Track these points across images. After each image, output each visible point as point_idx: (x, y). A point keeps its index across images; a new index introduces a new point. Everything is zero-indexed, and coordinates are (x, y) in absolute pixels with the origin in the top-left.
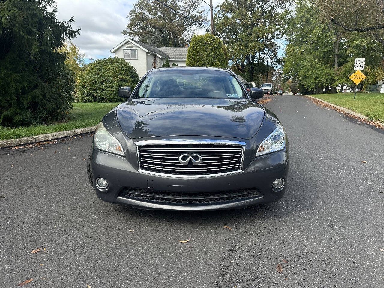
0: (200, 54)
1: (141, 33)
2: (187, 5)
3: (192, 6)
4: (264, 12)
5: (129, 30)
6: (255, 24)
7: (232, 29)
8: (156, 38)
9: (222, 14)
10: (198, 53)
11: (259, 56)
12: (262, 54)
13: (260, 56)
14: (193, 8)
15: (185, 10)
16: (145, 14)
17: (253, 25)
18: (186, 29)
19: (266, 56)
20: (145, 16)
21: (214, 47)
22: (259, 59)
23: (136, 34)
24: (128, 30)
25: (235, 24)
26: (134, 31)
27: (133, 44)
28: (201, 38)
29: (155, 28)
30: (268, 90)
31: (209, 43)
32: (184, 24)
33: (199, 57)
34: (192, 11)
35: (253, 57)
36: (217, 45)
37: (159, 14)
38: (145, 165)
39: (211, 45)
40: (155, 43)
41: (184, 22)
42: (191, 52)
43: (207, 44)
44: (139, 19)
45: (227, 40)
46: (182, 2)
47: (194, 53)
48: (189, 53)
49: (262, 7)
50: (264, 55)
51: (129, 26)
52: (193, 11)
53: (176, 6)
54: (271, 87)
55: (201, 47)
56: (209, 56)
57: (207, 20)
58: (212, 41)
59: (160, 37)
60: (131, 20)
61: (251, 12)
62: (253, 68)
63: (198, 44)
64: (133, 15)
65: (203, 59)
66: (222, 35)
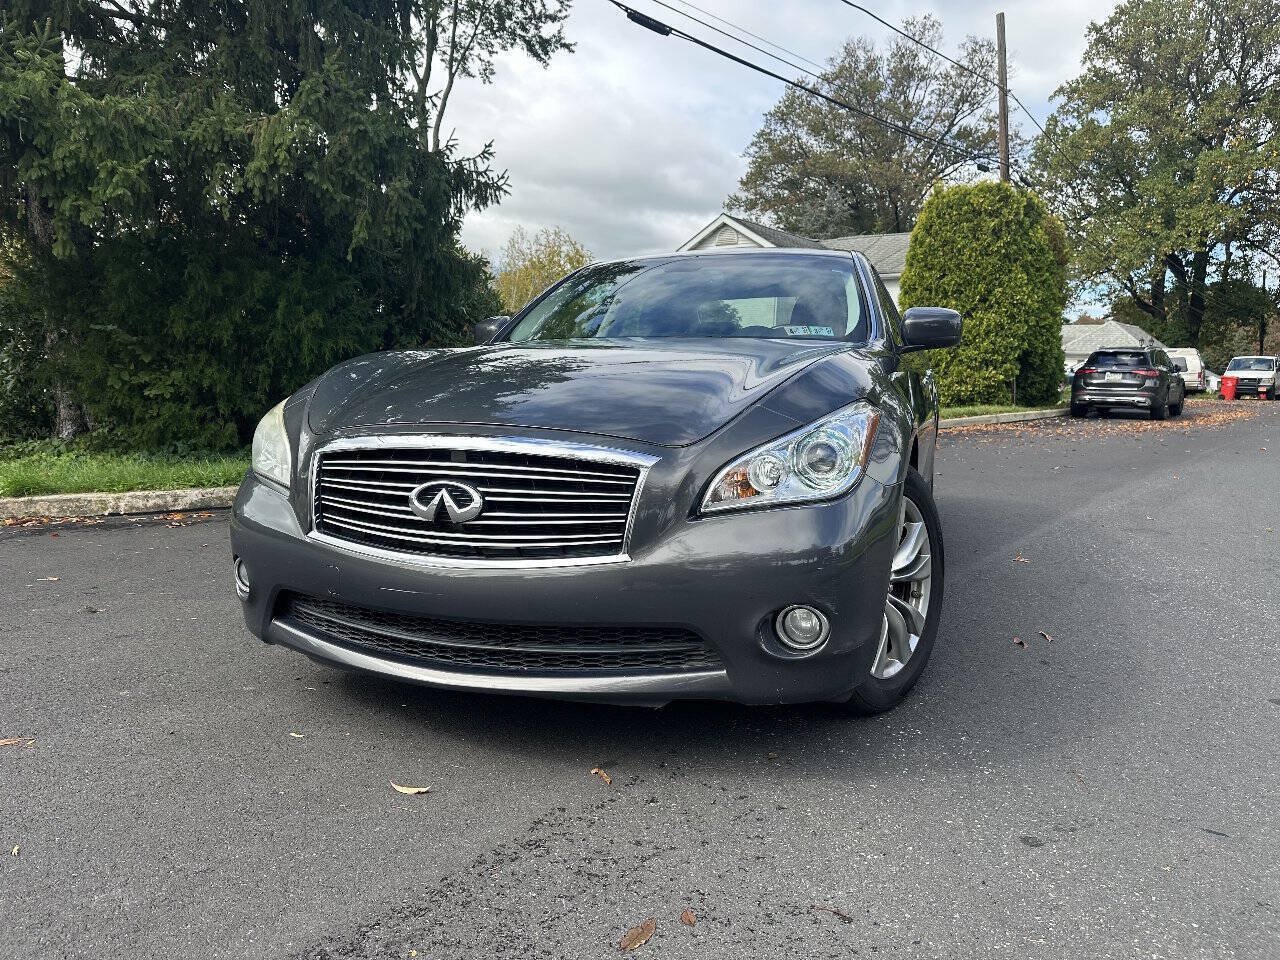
0: (952, 249)
1: (784, 201)
2: (945, 98)
3: (963, 99)
4: (1249, 93)
5: (746, 194)
6: (1211, 138)
7: (1116, 164)
8: (831, 212)
9: (1075, 114)
10: (943, 246)
11: (1223, 258)
12: (1238, 248)
13: (1229, 254)
14: (967, 105)
15: (938, 115)
16: (798, 139)
17: (1202, 141)
18: (941, 175)
19: (1258, 256)
20: (801, 147)
21: (1008, 224)
22: (1227, 267)
23: (769, 204)
24: (743, 195)
25: (1127, 143)
26: (762, 196)
27: (737, 232)
28: (957, 196)
29: (830, 179)
30: (1260, 380)
31: (986, 210)
32: (933, 161)
33: (950, 260)
34: (962, 116)
35: (1202, 260)
36: (1017, 214)
37: (848, 134)
38: (333, 519)
39: (997, 217)
40: (824, 228)
41: (933, 154)
42: (922, 244)
43: (980, 214)
44: (782, 157)
45: (1094, 202)
46: (929, 90)
47: (930, 245)
48: (913, 248)
49: (1242, 77)
50: (1249, 253)
51: (748, 183)
52: (966, 113)
53: (907, 105)
54: (1270, 368)
55: (956, 225)
56: (985, 252)
57: (1019, 141)
58: (999, 201)
59: (841, 207)
60: (754, 162)
61: (1193, 97)
62: (1197, 301)
63: (947, 216)
64: (761, 148)
65: (962, 266)
66: (1073, 188)
